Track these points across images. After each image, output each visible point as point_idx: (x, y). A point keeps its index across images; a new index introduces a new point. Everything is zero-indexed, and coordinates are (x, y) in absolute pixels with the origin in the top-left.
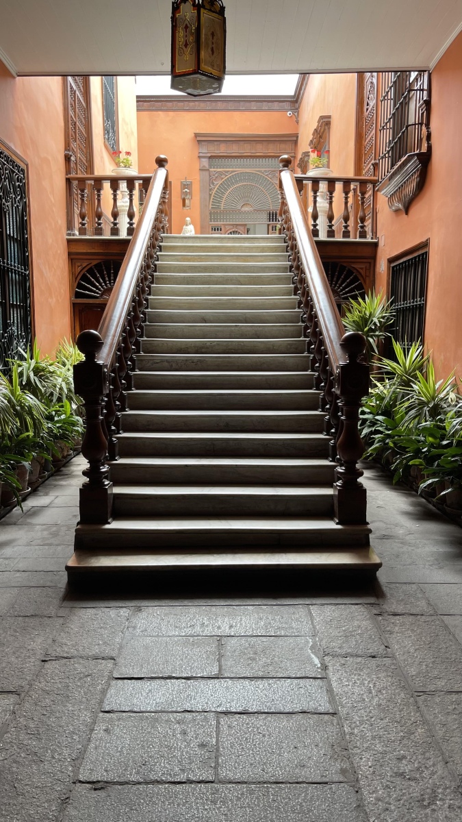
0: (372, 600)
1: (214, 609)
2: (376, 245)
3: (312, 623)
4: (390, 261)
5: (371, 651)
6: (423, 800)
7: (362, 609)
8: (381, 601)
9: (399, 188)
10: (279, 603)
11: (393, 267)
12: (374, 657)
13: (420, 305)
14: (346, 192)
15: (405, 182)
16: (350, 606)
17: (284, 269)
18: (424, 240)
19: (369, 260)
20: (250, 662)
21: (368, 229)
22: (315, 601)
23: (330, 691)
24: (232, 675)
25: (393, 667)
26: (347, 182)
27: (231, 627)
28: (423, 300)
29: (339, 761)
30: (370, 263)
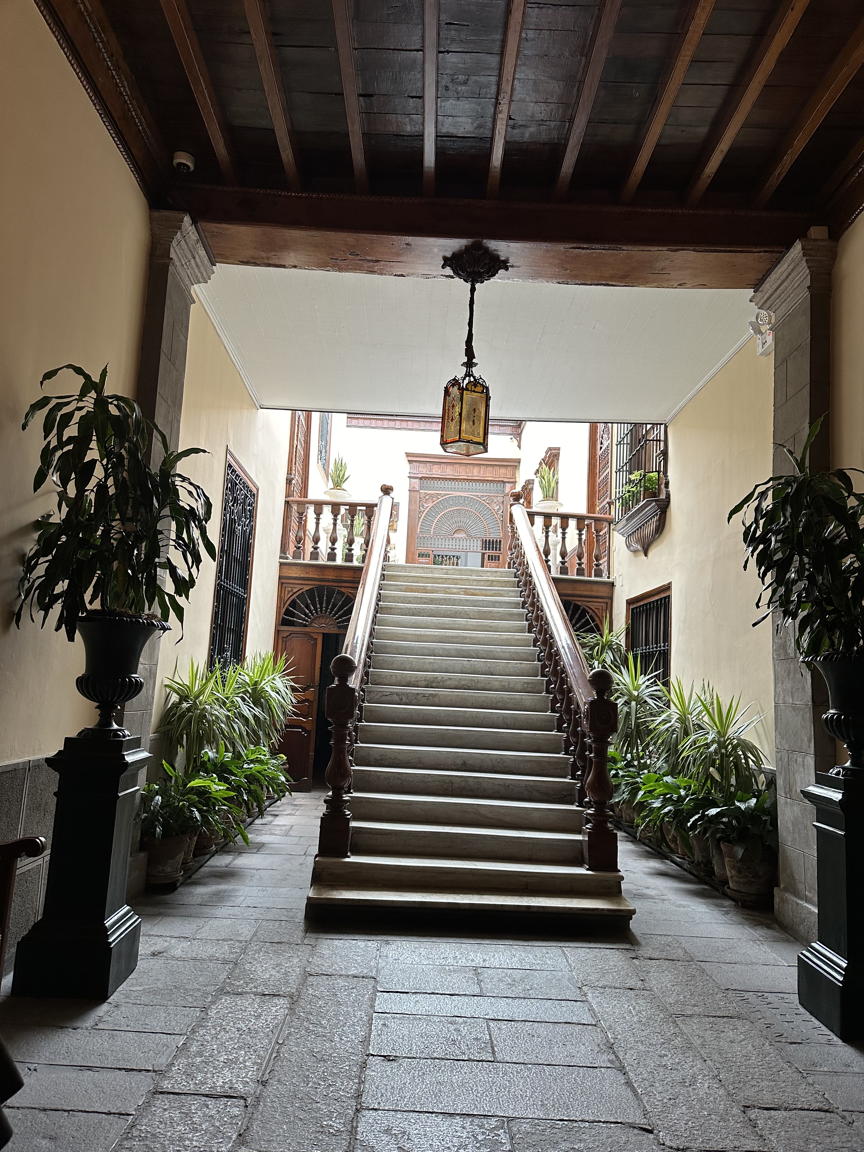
0: (628, 946)
1: (464, 946)
2: (612, 585)
3: (567, 961)
4: (629, 602)
5: (628, 985)
6: (685, 1082)
7: (618, 953)
8: (636, 948)
9: (638, 529)
10: (530, 944)
11: (633, 609)
12: (631, 989)
13: (664, 650)
14: (580, 529)
15: (643, 525)
16: (604, 950)
17: (516, 605)
18: (666, 583)
19: (606, 600)
20: (510, 987)
21: (604, 567)
22: (567, 944)
23: (591, 1009)
24: (494, 995)
25: (651, 996)
26: (580, 519)
27: (484, 961)
28: (668, 646)
29: (606, 1054)
30: (607, 603)
